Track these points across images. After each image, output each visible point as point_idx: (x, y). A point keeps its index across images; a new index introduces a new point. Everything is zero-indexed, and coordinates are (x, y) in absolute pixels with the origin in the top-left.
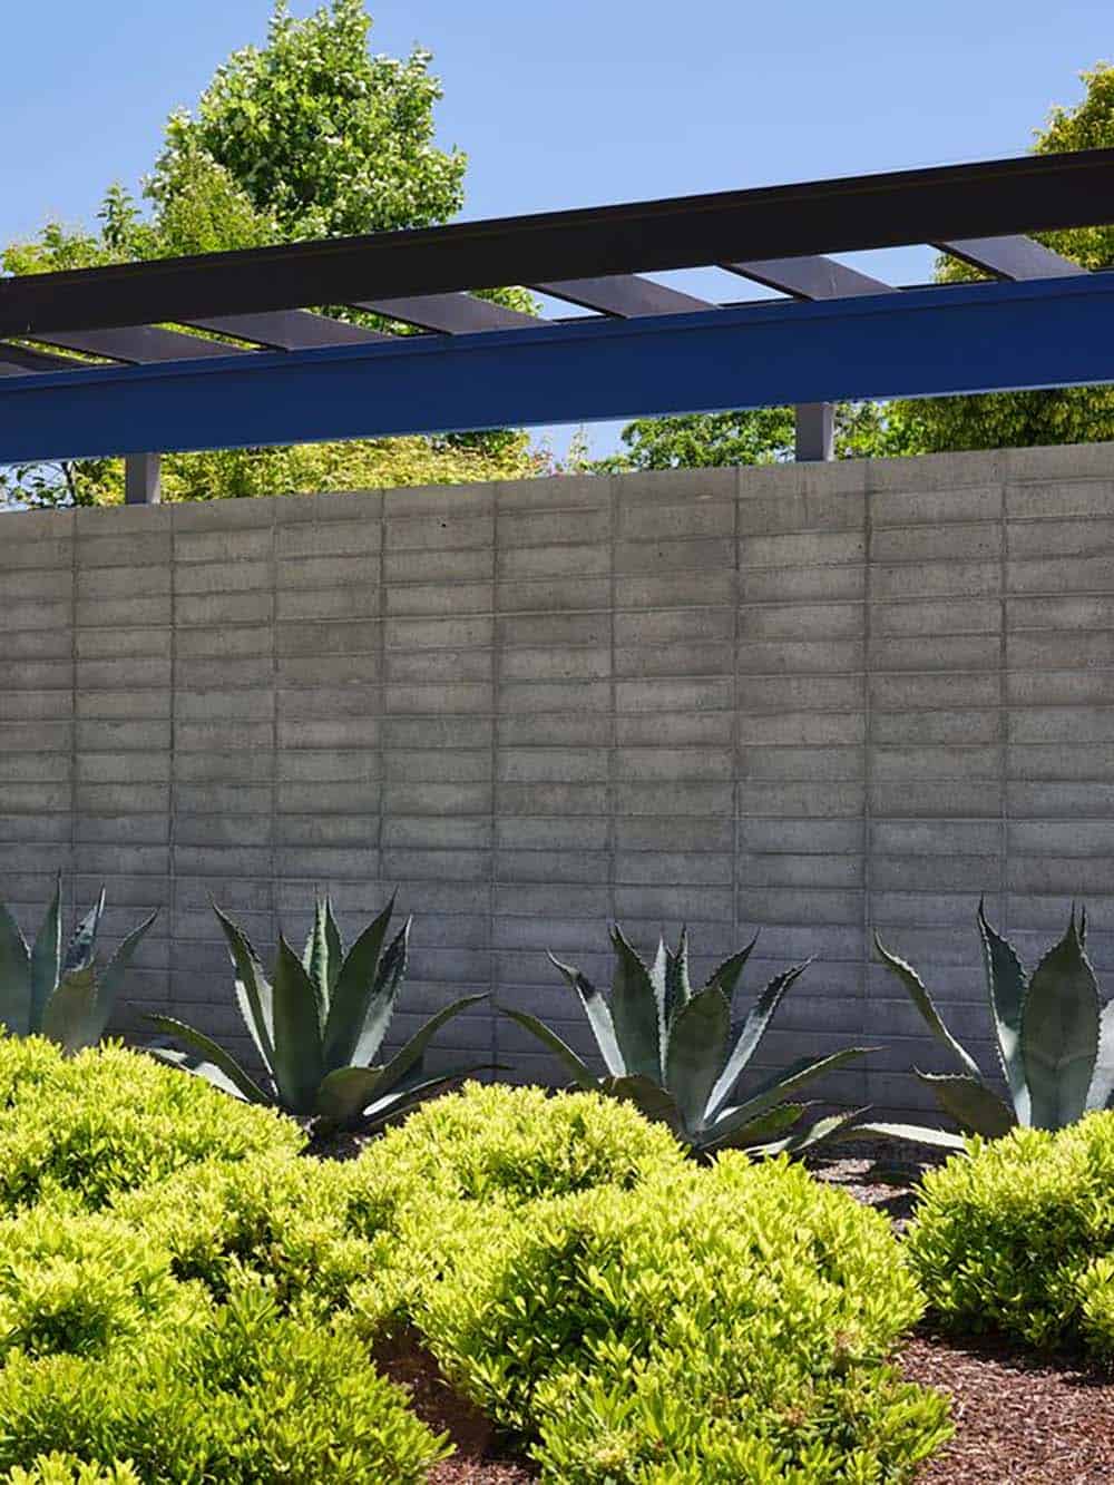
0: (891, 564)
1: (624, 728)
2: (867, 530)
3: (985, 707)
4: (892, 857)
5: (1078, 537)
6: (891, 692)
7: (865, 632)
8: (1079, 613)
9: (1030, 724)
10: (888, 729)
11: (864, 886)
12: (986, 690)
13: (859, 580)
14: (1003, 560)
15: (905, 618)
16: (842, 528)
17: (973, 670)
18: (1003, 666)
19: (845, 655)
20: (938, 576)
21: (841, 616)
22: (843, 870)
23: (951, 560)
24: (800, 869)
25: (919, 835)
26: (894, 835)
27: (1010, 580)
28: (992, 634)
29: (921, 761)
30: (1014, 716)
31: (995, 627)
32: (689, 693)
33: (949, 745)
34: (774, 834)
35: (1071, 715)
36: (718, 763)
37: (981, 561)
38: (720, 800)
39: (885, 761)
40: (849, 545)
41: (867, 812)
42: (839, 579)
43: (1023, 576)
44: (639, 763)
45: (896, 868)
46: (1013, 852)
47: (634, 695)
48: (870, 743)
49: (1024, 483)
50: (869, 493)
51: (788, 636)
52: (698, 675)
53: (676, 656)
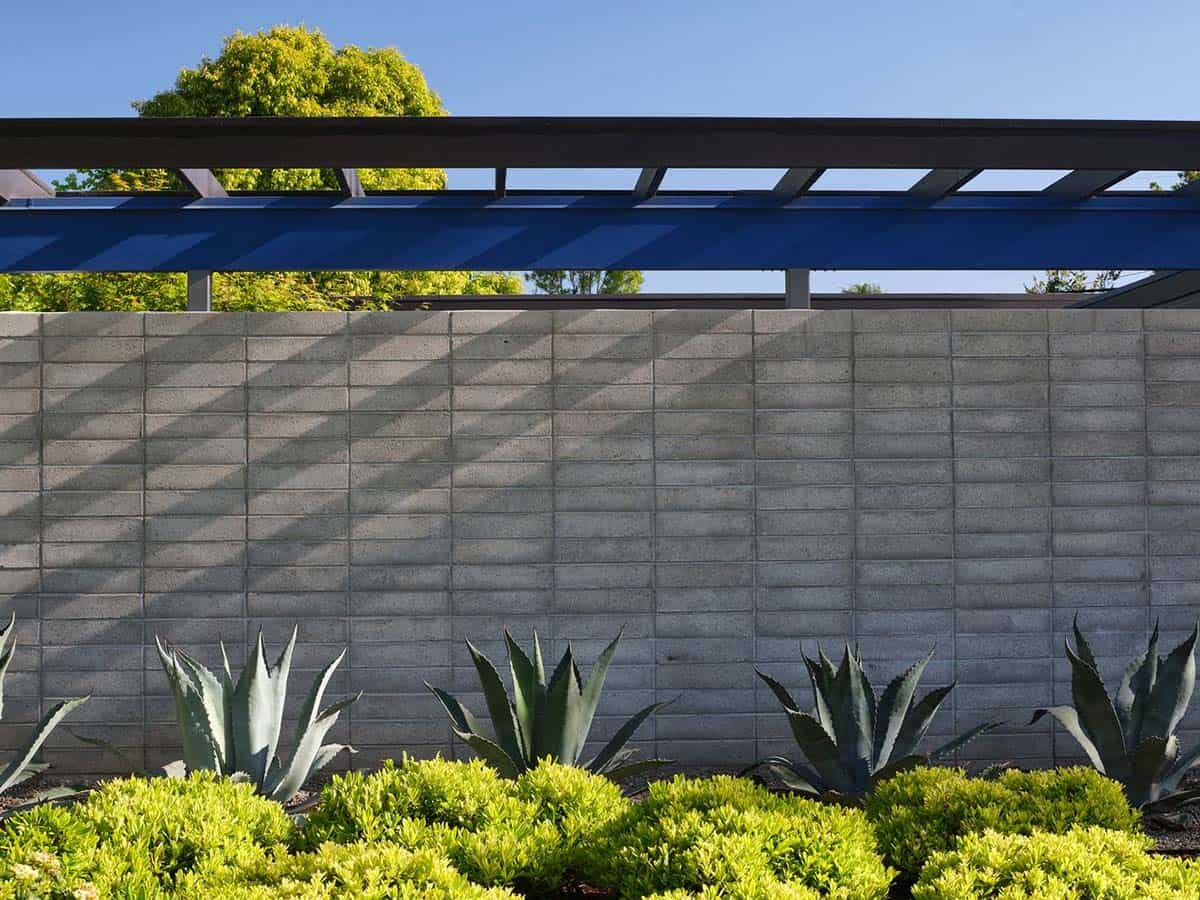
0: (873, 384)
1: (664, 498)
2: (852, 358)
3: (938, 483)
4: (874, 587)
5: (1003, 370)
6: (871, 472)
7: (852, 430)
8: (1004, 421)
9: (969, 495)
10: (869, 497)
11: (856, 606)
12: (940, 471)
13: (846, 395)
14: (951, 383)
15: (881, 421)
16: (833, 357)
17: (931, 457)
18: (952, 455)
19: (836, 447)
20: (904, 393)
21: (834, 419)
22: (838, 597)
23: (913, 383)
24: (805, 597)
25: (894, 571)
26: (875, 572)
27: (956, 397)
28: (943, 434)
29: (892, 521)
30: (960, 489)
31: (946, 428)
32: (716, 472)
33: (916, 510)
34: (782, 573)
35: (997, 488)
36: (740, 523)
37: (934, 384)
38: (742, 549)
39: (867, 521)
40: (839, 370)
41: (855, 556)
42: (832, 393)
43: (963, 395)
44: (673, 522)
45: (877, 595)
46: (959, 581)
47: (671, 474)
48: (857, 508)
49: (966, 332)
50: (853, 334)
51: (794, 432)
52: (723, 459)
53: (706, 445)
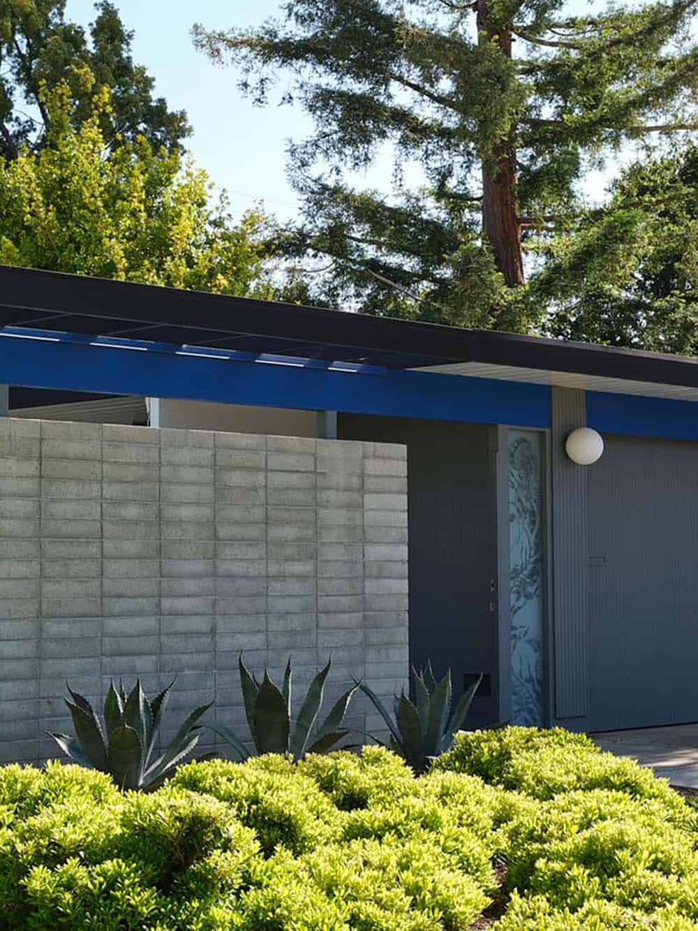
0: (52, 479)
2: (40, 459)
3: (92, 558)
4: (52, 640)
5: (132, 473)
6: (52, 550)
7: (39, 516)
8: (132, 512)
9: (113, 567)
10: (50, 569)
11: (39, 657)
12: (94, 550)
13: (36, 487)
14: (101, 482)
15: (57, 509)
16: (28, 458)
17: (87, 538)
18: (102, 536)
19: (29, 528)
20: (73, 488)
21: (28, 506)
22: (28, 648)
23: (78, 480)
25: (64, 627)
26: (52, 628)
27: (104, 492)
28: (95, 520)
30: (106, 562)
31: (98, 516)
33: (78, 579)
35: (130, 563)
37: (91, 481)
39: (48, 587)
40: (31, 468)
41: (40, 615)
42: (28, 486)
43: (111, 491)
45: (53, 646)
46: (104, 635)
48: (42, 577)
49: (111, 442)
50: (41, 440)
